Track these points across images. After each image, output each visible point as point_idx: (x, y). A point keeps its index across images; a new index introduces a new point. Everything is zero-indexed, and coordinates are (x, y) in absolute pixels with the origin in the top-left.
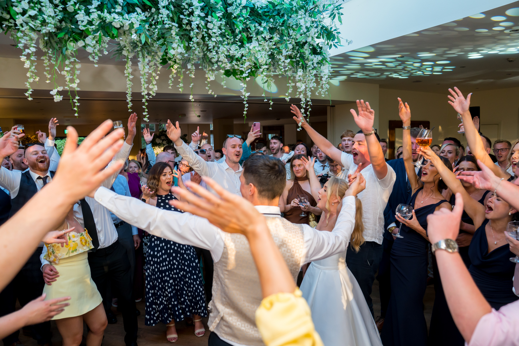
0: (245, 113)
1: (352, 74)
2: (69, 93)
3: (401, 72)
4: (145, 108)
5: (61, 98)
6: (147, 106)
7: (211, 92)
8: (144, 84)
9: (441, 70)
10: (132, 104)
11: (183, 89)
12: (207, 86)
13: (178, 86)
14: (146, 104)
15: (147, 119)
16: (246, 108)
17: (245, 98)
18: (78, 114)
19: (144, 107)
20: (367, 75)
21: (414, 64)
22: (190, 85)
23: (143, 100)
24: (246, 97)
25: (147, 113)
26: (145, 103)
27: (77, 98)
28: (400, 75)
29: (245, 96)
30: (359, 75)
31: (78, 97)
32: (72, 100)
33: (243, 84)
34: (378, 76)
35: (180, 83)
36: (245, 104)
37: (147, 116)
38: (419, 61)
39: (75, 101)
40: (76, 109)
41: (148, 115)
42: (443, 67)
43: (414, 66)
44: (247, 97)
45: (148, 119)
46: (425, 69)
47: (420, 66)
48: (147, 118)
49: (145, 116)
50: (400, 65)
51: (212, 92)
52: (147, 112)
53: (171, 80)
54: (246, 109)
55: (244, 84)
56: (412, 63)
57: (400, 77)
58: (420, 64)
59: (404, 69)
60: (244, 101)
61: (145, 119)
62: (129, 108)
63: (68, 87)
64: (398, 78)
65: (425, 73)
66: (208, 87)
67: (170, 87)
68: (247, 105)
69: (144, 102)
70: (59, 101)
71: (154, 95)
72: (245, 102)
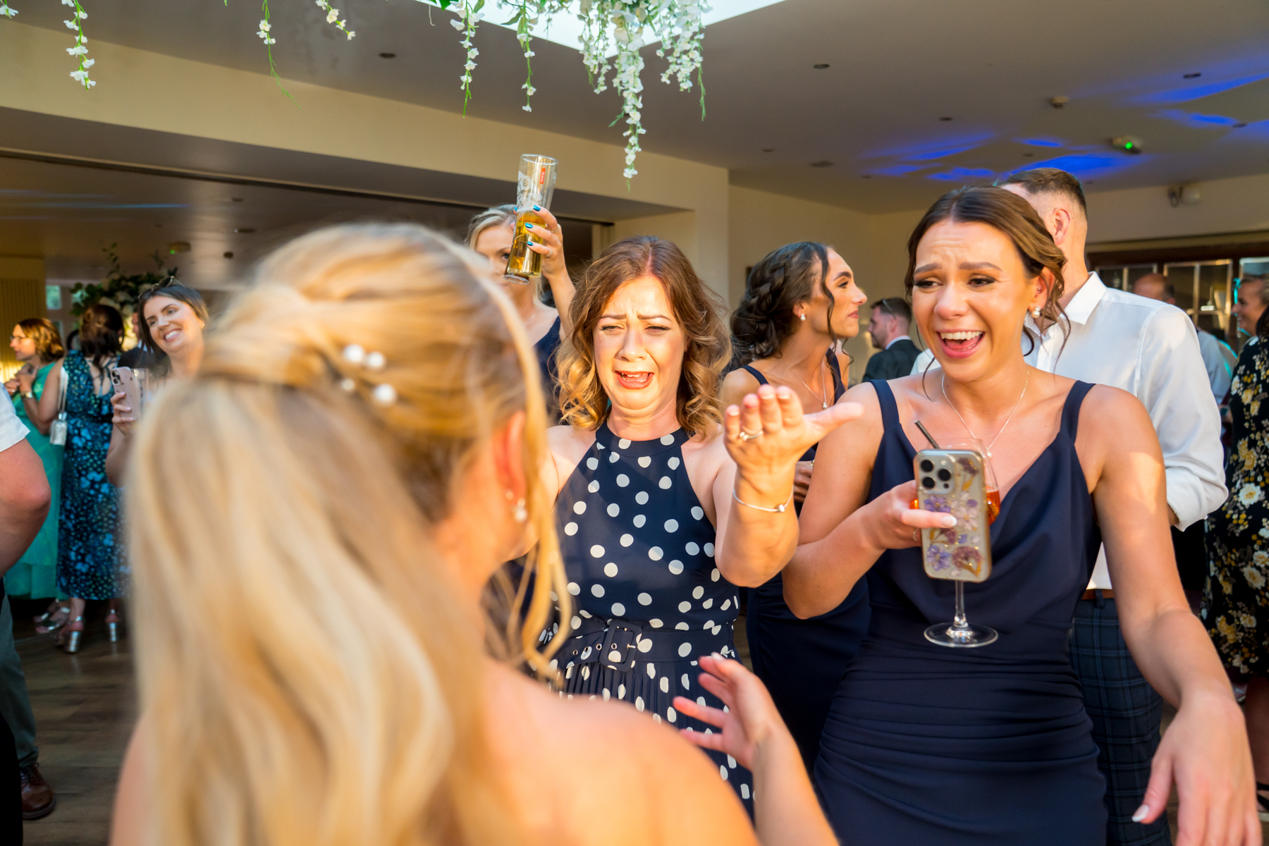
0: (466, 79)
4: (77, 28)
7: (335, 19)
15: (86, 74)
16: (469, 62)
17: (466, 29)
19: (70, 25)
24: (471, 24)
26: (75, 9)
29: (466, 22)
36: (466, 50)
37: (88, 63)
41: (89, 56)
44: (476, 24)
45: (91, 78)
48: (85, 70)
49: (76, 62)
51: (340, 19)
52: (84, 45)
54: (470, 66)
60: (464, 37)
61: (79, 75)
68: (473, 53)
72: (467, 44)
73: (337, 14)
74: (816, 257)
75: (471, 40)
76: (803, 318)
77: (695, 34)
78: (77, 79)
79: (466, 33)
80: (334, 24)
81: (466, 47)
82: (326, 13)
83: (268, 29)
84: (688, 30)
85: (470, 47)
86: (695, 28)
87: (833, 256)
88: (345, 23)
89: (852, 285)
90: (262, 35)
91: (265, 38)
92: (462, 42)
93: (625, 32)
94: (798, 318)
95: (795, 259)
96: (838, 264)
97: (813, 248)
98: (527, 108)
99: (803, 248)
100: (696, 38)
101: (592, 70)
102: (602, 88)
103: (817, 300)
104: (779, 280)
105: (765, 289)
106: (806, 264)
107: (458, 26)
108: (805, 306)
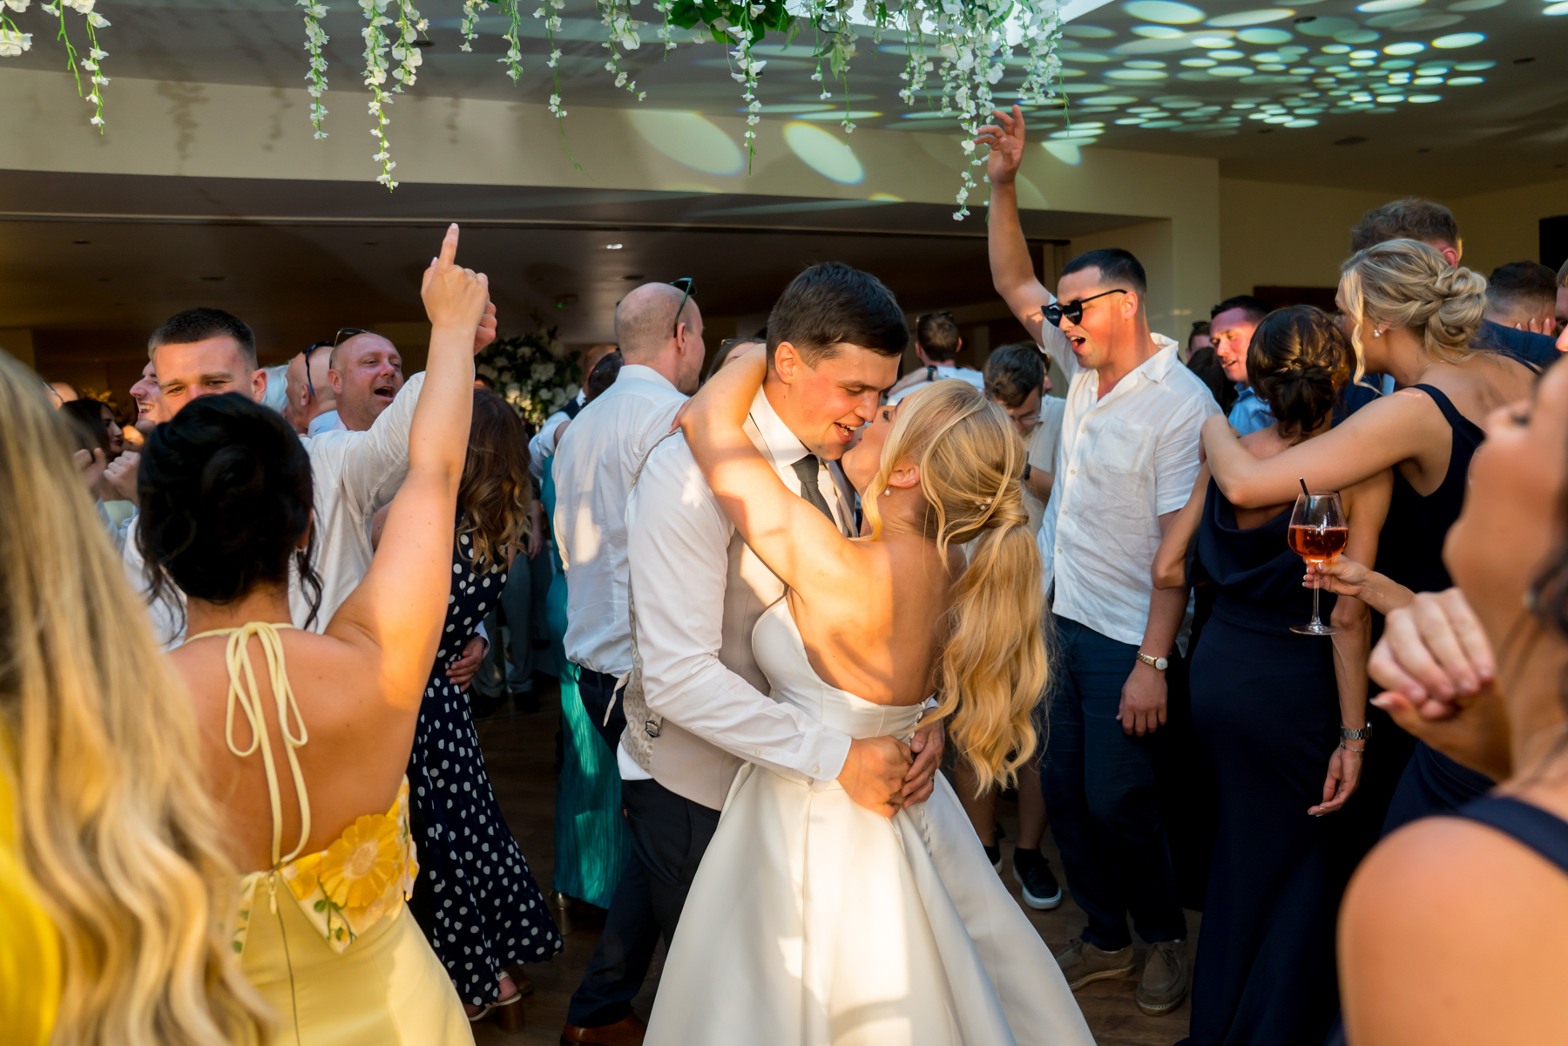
0: (749, 135)
1: (1122, 110)
2: (62, 31)
3: (1296, 95)
4: (380, 135)
5: (24, 40)
6: (385, 129)
7: (624, 82)
8: (374, 48)
9: (1439, 80)
10: (326, 112)
11: (521, 69)
12: (610, 59)
13: (505, 60)
14: (384, 121)
15: (388, 176)
16: (752, 116)
17: (747, 81)
18: (103, 119)
19: (376, 132)
20: (1174, 114)
21: (1354, 55)
22: (550, 59)
23: (371, 104)
24: (753, 73)
25: (388, 155)
26: (379, 116)
27: (97, 53)
28: (1290, 112)
29: (747, 73)
30: (1145, 117)
31: (102, 49)
32: (78, 61)
33: (739, 28)
34: (1214, 118)
35: (509, 48)
36: (748, 104)
37: (389, 166)
38: (1372, 37)
39: (89, 65)
40: (94, 98)
41: (390, 160)
42: (1450, 63)
43: (1354, 63)
44: (757, 74)
45: (392, 179)
46: (1385, 79)
47: (1371, 63)
48: (388, 173)
50: (1303, 62)
51: (629, 80)
52: (386, 150)
53: (471, 21)
54: (753, 120)
55: (744, 30)
56: (1345, 49)
57: (1289, 122)
58: (1373, 54)
59: (1309, 84)
61: (383, 177)
62: (315, 124)
63: (58, 7)
64: (1280, 126)
65: (1381, 99)
66: (615, 63)
67: (466, 47)
68: (756, 105)
69: (377, 114)
70: (19, 52)
71: (411, 83)
72: (749, 96)
73: (626, 76)
75: (753, 91)
77: (1053, 33)
79: (748, 85)
80: (624, 87)
81: (748, 100)
82: (615, 76)
83: (558, 103)
84: (1044, 30)
85: (753, 100)
86: (1052, 26)
88: (635, 85)
90: (554, 109)
91: (556, 112)
92: (744, 96)
93: (953, 48)
100: (1053, 38)
101: (906, 102)
107: (741, 77)
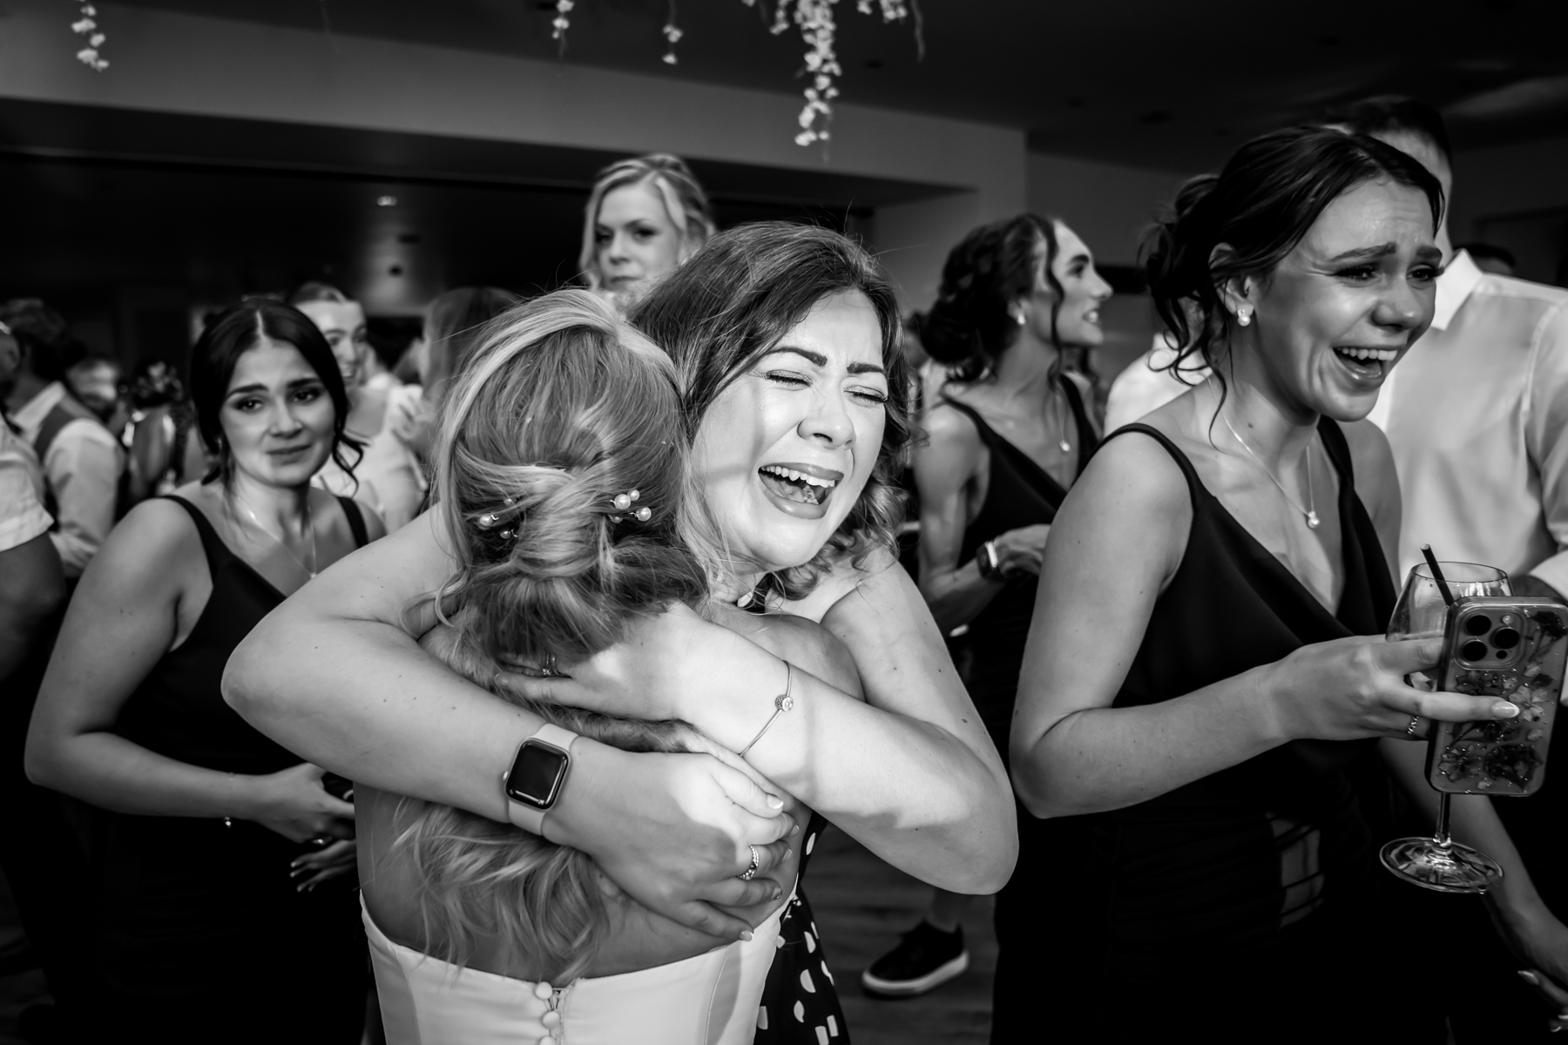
74: (1039, 234)
76: (1021, 320)
78: (86, 60)
87: (1062, 232)
89: (1090, 273)
94: (1014, 322)
95: (1009, 238)
96: (1070, 243)
97: (1033, 222)
98: (670, 59)
99: (1017, 222)
102: (781, 26)
103: (1041, 295)
104: (985, 267)
105: (966, 282)
106: (1024, 245)
108: (1025, 304)
